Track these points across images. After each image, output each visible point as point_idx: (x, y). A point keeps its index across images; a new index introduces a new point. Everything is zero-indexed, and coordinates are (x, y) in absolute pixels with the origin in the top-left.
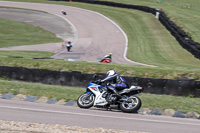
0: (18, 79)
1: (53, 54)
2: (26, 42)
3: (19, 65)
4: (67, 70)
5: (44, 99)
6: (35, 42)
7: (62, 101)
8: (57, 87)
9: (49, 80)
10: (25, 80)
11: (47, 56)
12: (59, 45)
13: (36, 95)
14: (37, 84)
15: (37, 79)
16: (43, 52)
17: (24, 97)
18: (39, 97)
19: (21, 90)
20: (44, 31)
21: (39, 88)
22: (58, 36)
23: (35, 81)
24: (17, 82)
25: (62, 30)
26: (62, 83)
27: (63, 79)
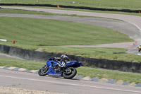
0: (102, 67)
1: (127, 50)
2: (108, 41)
3: (103, 57)
4: (137, 61)
5: (121, 82)
6: (114, 42)
7: (134, 83)
8: (130, 73)
9: (124, 68)
10: (107, 68)
11: (122, 52)
12: (131, 44)
13: (115, 79)
14: (115, 71)
15: (115, 67)
16: (120, 49)
17: (107, 80)
18: (118, 80)
19: (104, 75)
20: (121, 34)
21: (117, 74)
22: (131, 37)
23: (114, 69)
24: (101, 70)
25: (133, 33)
26: (133, 71)
27: (134, 68)
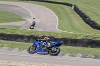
0: (3, 39)
1: (21, 27)
2: (7, 21)
3: (4, 32)
4: (28, 35)
5: (17, 49)
6: (12, 21)
7: (26, 50)
8: (23, 43)
9: (19, 40)
10: (7, 40)
11: (18, 28)
12: (24, 22)
13: (12, 47)
14: (13, 42)
15: (13, 39)
16: (16, 26)
17: (7, 48)
18: (14, 48)
19: (5, 45)
20: (16, 16)
21: (14, 44)
22: (23, 18)
23: (12, 40)
24: (3, 41)
25: (25, 15)
26: (25, 41)
27: (26, 39)
